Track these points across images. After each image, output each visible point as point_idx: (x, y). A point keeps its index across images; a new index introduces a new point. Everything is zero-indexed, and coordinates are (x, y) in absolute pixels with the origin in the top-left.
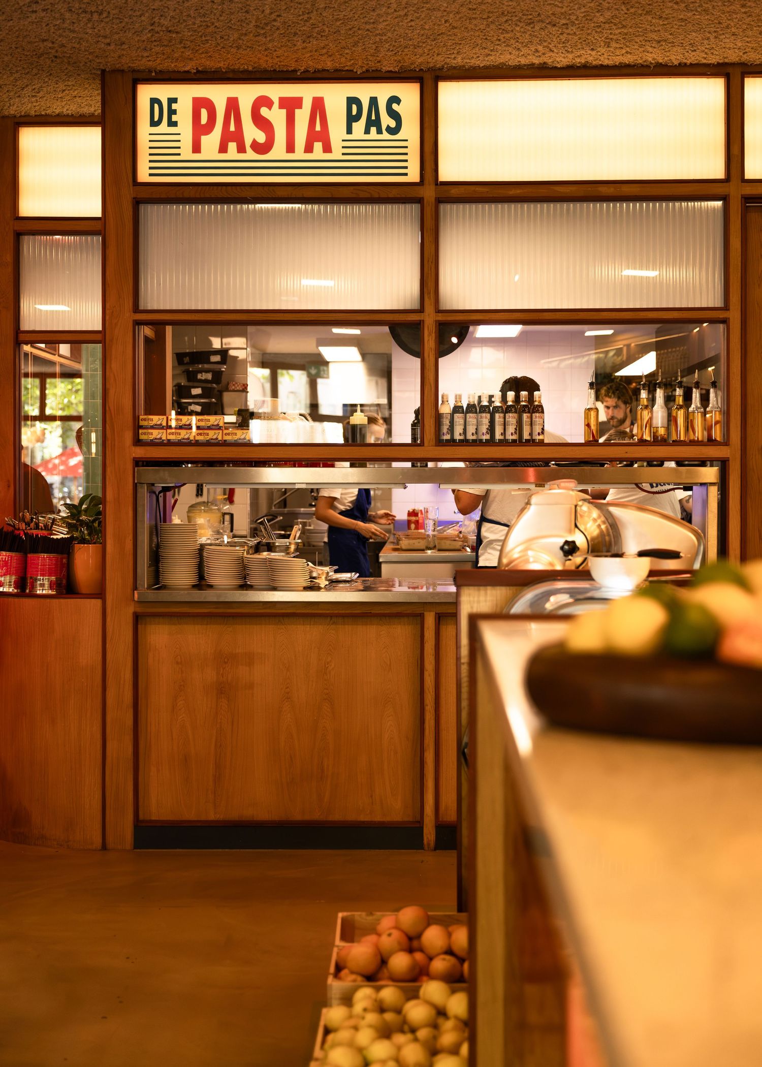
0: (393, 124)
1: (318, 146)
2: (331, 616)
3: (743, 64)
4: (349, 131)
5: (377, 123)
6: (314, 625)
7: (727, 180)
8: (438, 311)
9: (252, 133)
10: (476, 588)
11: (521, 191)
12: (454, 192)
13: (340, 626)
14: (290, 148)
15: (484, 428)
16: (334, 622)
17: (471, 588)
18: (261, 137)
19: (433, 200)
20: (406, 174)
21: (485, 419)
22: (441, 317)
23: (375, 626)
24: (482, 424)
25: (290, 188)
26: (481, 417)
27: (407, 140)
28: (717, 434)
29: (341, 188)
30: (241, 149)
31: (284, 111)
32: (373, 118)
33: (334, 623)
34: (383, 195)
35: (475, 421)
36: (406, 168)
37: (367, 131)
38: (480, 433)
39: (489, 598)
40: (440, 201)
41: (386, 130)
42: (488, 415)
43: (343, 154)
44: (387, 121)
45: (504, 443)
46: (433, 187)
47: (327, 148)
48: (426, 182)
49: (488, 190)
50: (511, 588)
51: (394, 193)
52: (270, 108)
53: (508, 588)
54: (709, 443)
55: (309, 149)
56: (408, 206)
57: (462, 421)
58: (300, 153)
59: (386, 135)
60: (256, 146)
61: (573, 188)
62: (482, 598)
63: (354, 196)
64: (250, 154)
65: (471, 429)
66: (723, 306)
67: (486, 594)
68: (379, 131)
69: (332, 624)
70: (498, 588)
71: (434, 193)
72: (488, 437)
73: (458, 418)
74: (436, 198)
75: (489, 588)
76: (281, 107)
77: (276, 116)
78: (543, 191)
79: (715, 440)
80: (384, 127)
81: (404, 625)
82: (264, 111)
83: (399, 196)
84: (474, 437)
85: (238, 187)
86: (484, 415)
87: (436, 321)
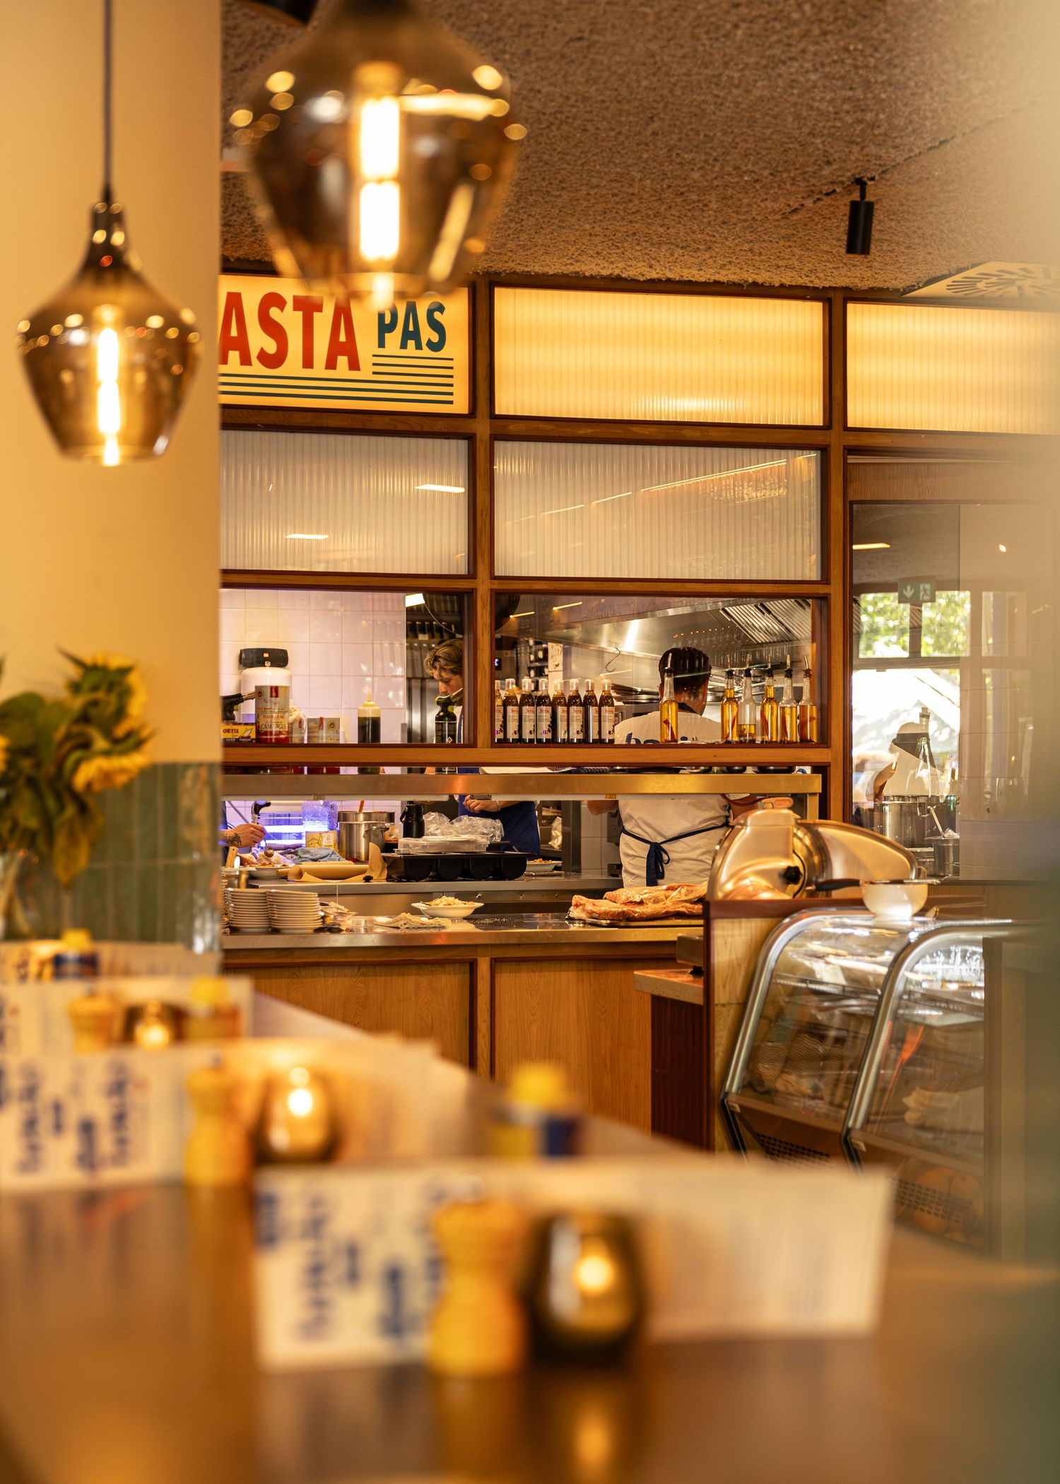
0: (435, 338)
1: (342, 361)
2: (360, 965)
3: (846, 289)
4: (382, 344)
5: (416, 335)
6: (338, 976)
7: (827, 426)
8: (494, 578)
9: (259, 341)
10: (730, 920)
11: (593, 431)
12: (513, 428)
13: (371, 978)
14: (308, 362)
15: (545, 725)
16: (363, 973)
17: (725, 920)
18: (271, 347)
19: (488, 437)
20: (451, 402)
21: (545, 712)
22: (497, 585)
23: (413, 977)
24: (541, 721)
25: (311, 414)
26: (541, 711)
27: (452, 359)
28: (812, 732)
29: (375, 418)
30: (246, 360)
31: (300, 314)
32: (411, 328)
33: (363, 975)
34: (427, 429)
35: (532, 716)
36: (451, 394)
37: (404, 346)
38: (540, 731)
39: (743, 932)
40: (496, 437)
41: (427, 345)
42: (550, 708)
43: (374, 373)
44: (427, 334)
45: (568, 743)
46: (487, 421)
47: (354, 365)
48: (479, 413)
49: (554, 428)
50: (766, 919)
51: (440, 426)
52: (282, 309)
53: (763, 919)
54: (803, 745)
55: (331, 364)
56: (454, 442)
57: (516, 715)
58: (319, 369)
59: (426, 352)
60: (264, 358)
61: (653, 430)
62: (736, 932)
63: (392, 428)
64: (257, 368)
65: (528, 726)
66: (819, 579)
67: (740, 928)
68: (419, 347)
69: (361, 976)
70: (753, 920)
71: (488, 428)
72: (549, 736)
73: (512, 711)
74: (491, 435)
75: (744, 920)
76: (296, 308)
77: (290, 320)
78: (619, 432)
79: (811, 741)
80: (424, 342)
81: (449, 974)
82: (274, 313)
83: (445, 431)
84: (532, 736)
85: (245, 411)
86: (544, 708)
87: (491, 590)
